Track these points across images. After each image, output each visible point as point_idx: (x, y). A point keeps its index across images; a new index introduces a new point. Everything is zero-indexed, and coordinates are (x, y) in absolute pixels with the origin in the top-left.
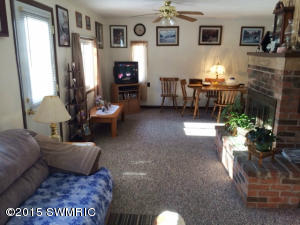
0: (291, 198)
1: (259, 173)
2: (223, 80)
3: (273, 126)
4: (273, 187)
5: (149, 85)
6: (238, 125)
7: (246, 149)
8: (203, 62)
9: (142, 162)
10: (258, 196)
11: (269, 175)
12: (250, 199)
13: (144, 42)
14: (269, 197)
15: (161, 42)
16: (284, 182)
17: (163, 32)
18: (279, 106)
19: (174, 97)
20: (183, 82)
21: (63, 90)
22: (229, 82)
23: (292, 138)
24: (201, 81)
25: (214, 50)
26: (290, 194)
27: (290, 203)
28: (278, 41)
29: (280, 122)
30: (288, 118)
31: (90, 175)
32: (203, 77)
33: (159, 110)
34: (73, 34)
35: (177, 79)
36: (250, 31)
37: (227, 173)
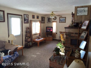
4: (56, 65)
13: (55, 22)
15: (60, 21)
17: (61, 19)
21: (24, 34)
34: (30, 20)
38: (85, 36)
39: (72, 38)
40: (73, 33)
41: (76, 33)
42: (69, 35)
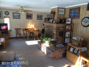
0: (61, 55)
1: (55, 51)
2: (34, 29)
3: (54, 39)
5: (11, 31)
6: (46, 40)
7: (49, 46)
8: (28, 24)
9: (20, 55)
10: (55, 56)
11: (57, 51)
12: (53, 58)
13: (9, 17)
14: (57, 56)
15: (14, 17)
16: (59, 52)
17: (15, 14)
18: (55, 35)
19: (20, 34)
20: (23, 30)
22: (35, 29)
23: (58, 42)
24: (28, 29)
25: (31, 20)
26: (60, 55)
27: (61, 57)
28: (52, 20)
29: (56, 38)
30: (57, 37)
31: (14, 61)
32: (28, 28)
33: (15, 39)
35: (20, 29)
36: (39, 16)
37: (44, 53)
38: (70, 28)
39: (60, 31)
40: (60, 27)
41: (62, 27)
42: (58, 29)
